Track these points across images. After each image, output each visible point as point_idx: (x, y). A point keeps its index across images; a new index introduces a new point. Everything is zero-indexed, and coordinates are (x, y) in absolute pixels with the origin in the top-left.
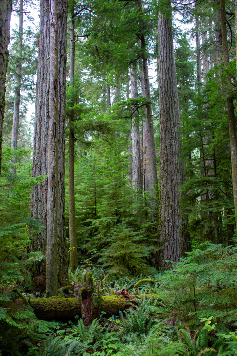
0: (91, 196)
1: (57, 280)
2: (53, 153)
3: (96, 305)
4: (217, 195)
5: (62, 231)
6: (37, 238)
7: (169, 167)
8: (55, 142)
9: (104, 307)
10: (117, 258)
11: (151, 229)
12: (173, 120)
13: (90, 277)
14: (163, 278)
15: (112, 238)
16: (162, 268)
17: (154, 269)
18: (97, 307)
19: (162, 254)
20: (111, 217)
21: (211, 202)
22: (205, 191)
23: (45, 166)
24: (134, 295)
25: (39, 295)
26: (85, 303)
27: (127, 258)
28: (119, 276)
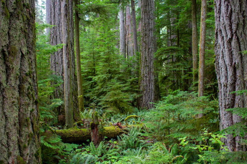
0: (92, 60)
1: (73, 118)
2: (66, 28)
3: (100, 133)
4: (179, 59)
5: (74, 84)
6: (57, 90)
7: (147, 39)
8: (67, 20)
9: (106, 134)
10: (111, 102)
11: (134, 82)
12: (151, 5)
13: (96, 115)
14: (148, 114)
15: (108, 88)
16: (141, 108)
17: (136, 109)
18: (101, 134)
19: (141, 99)
20: (106, 75)
21: (175, 64)
22: (171, 57)
23: (60, 38)
24: (125, 126)
25: (61, 127)
26: (93, 132)
27: (118, 102)
28: (113, 114)
